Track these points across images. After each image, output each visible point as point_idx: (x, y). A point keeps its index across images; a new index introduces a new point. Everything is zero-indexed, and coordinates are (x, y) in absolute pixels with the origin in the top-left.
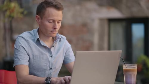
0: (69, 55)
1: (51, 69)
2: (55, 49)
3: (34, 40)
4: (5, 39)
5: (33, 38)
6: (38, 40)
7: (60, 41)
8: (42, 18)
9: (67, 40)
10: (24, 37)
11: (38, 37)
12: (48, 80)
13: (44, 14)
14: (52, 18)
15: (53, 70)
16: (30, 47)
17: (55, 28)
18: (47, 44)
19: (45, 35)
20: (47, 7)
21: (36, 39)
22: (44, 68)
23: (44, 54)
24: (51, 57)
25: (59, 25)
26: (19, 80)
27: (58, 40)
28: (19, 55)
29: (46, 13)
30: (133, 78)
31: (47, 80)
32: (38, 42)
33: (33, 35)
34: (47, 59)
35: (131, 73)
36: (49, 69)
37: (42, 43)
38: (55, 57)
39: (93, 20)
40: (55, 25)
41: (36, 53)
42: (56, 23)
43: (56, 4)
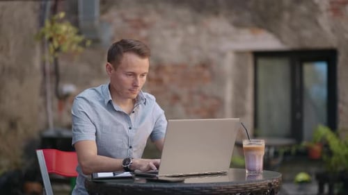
0: (160, 126)
1: (131, 147)
2: (135, 116)
3: (103, 102)
4: (43, 94)
5: (100, 99)
6: (110, 102)
7: (145, 103)
8: (115, 68)
9: (157, 101)
10: (86, 97)
11: (111, 98)
12: (127, 163)
13: (119, 63)
14: (131, 71)
15: (134, 149)
16: (97, 114)
17: (135, 86)
18: (124, 108)
19: (119, 95)
20: (125, 52)
21: (106, 102)
22: (120, 145)
23: (119, 124)
24: (130, 128)
25: (143, 81)
26: (83, 163)
27: (142, 102)
28: (81, 126)
29: (123, 61)
30: (257, 161)
31: (124, 163)
32: (110, 105)
33: (100, 94)
34: (124, 132)
35: (255, 153)
36: (127, 147)
37: (117, 107)
38: (135, 129)
39: (223, 55)
40: (136, 79)
41: (107, 122)
42: (139, 78)
43: (139, 47)
